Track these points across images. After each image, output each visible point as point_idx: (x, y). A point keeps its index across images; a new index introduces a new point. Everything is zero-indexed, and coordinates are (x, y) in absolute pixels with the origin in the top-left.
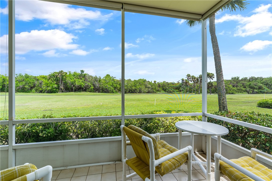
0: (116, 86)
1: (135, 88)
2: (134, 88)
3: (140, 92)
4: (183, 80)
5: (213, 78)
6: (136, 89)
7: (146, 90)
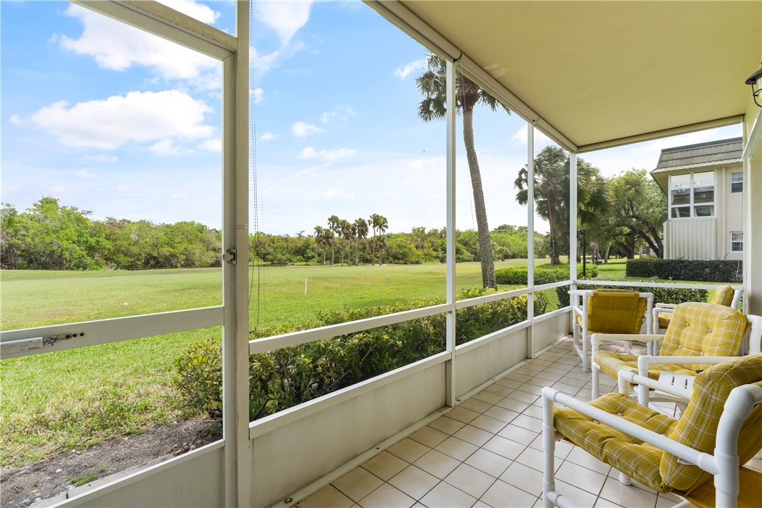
0: (98, 242)
1: (172, 250)
2: (166, 251)
3: (189, 264)
4: (318, 230)
5: (384, 228)
6: (173, 255)
7: (210, 257)
